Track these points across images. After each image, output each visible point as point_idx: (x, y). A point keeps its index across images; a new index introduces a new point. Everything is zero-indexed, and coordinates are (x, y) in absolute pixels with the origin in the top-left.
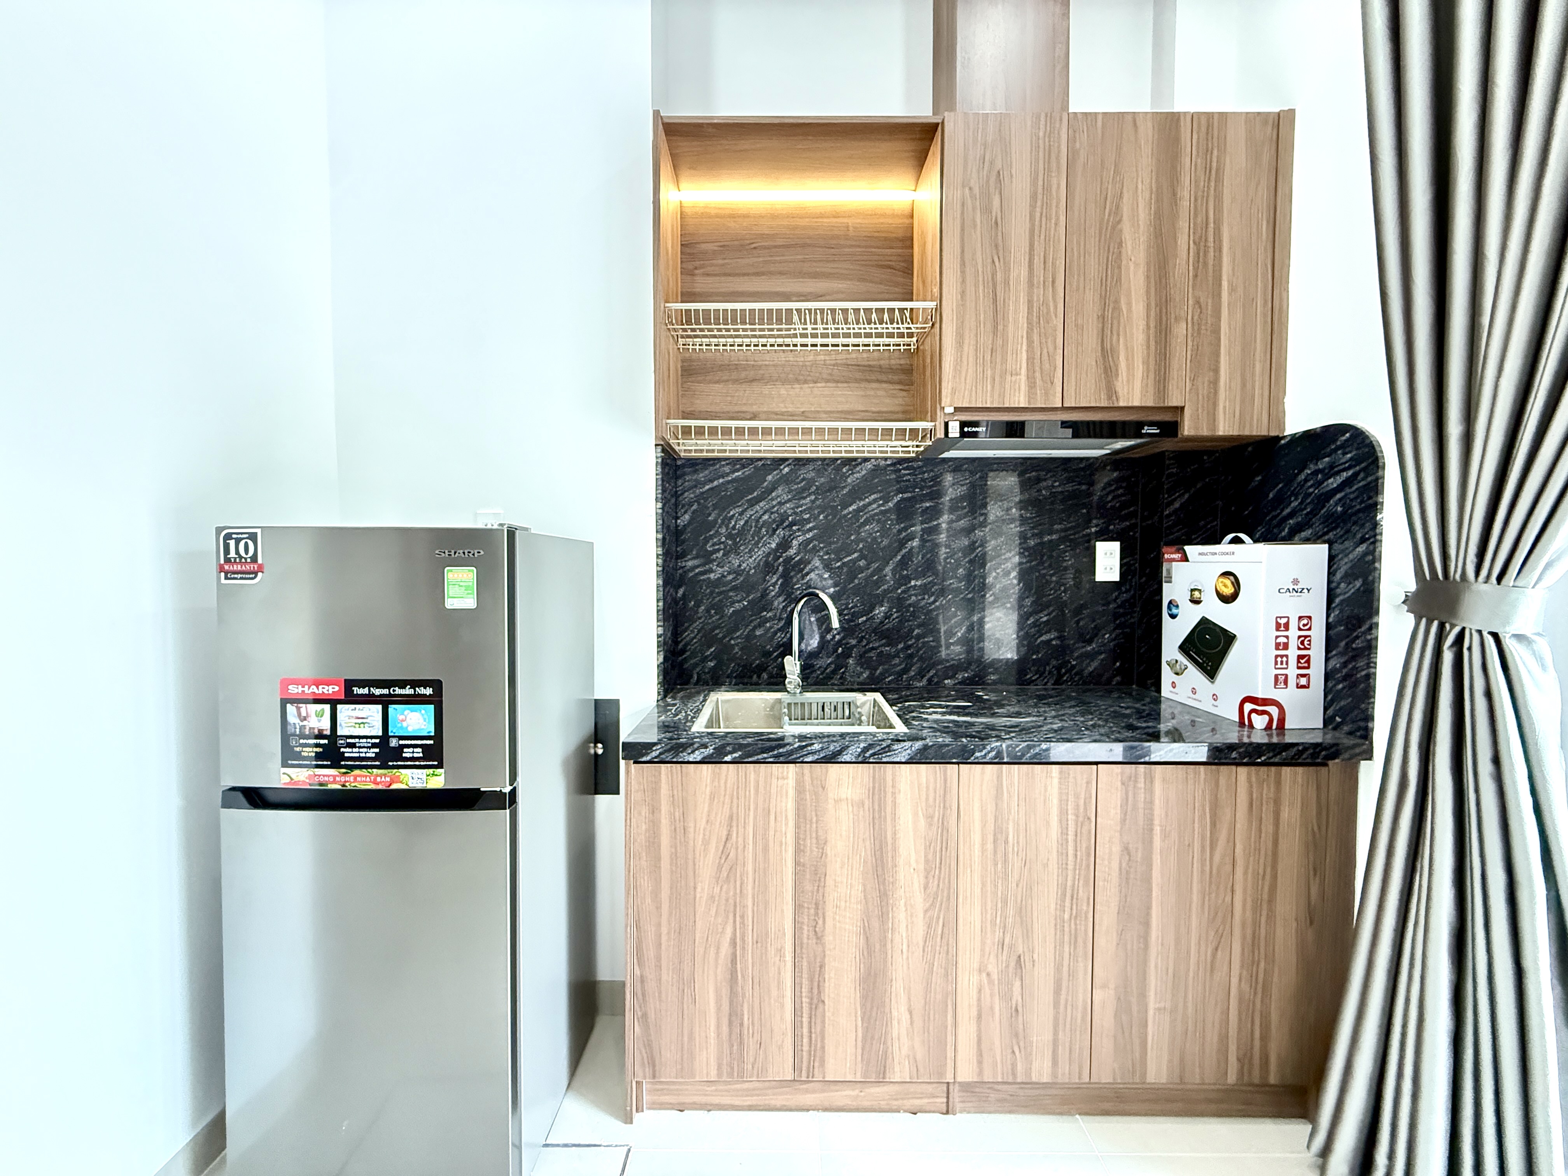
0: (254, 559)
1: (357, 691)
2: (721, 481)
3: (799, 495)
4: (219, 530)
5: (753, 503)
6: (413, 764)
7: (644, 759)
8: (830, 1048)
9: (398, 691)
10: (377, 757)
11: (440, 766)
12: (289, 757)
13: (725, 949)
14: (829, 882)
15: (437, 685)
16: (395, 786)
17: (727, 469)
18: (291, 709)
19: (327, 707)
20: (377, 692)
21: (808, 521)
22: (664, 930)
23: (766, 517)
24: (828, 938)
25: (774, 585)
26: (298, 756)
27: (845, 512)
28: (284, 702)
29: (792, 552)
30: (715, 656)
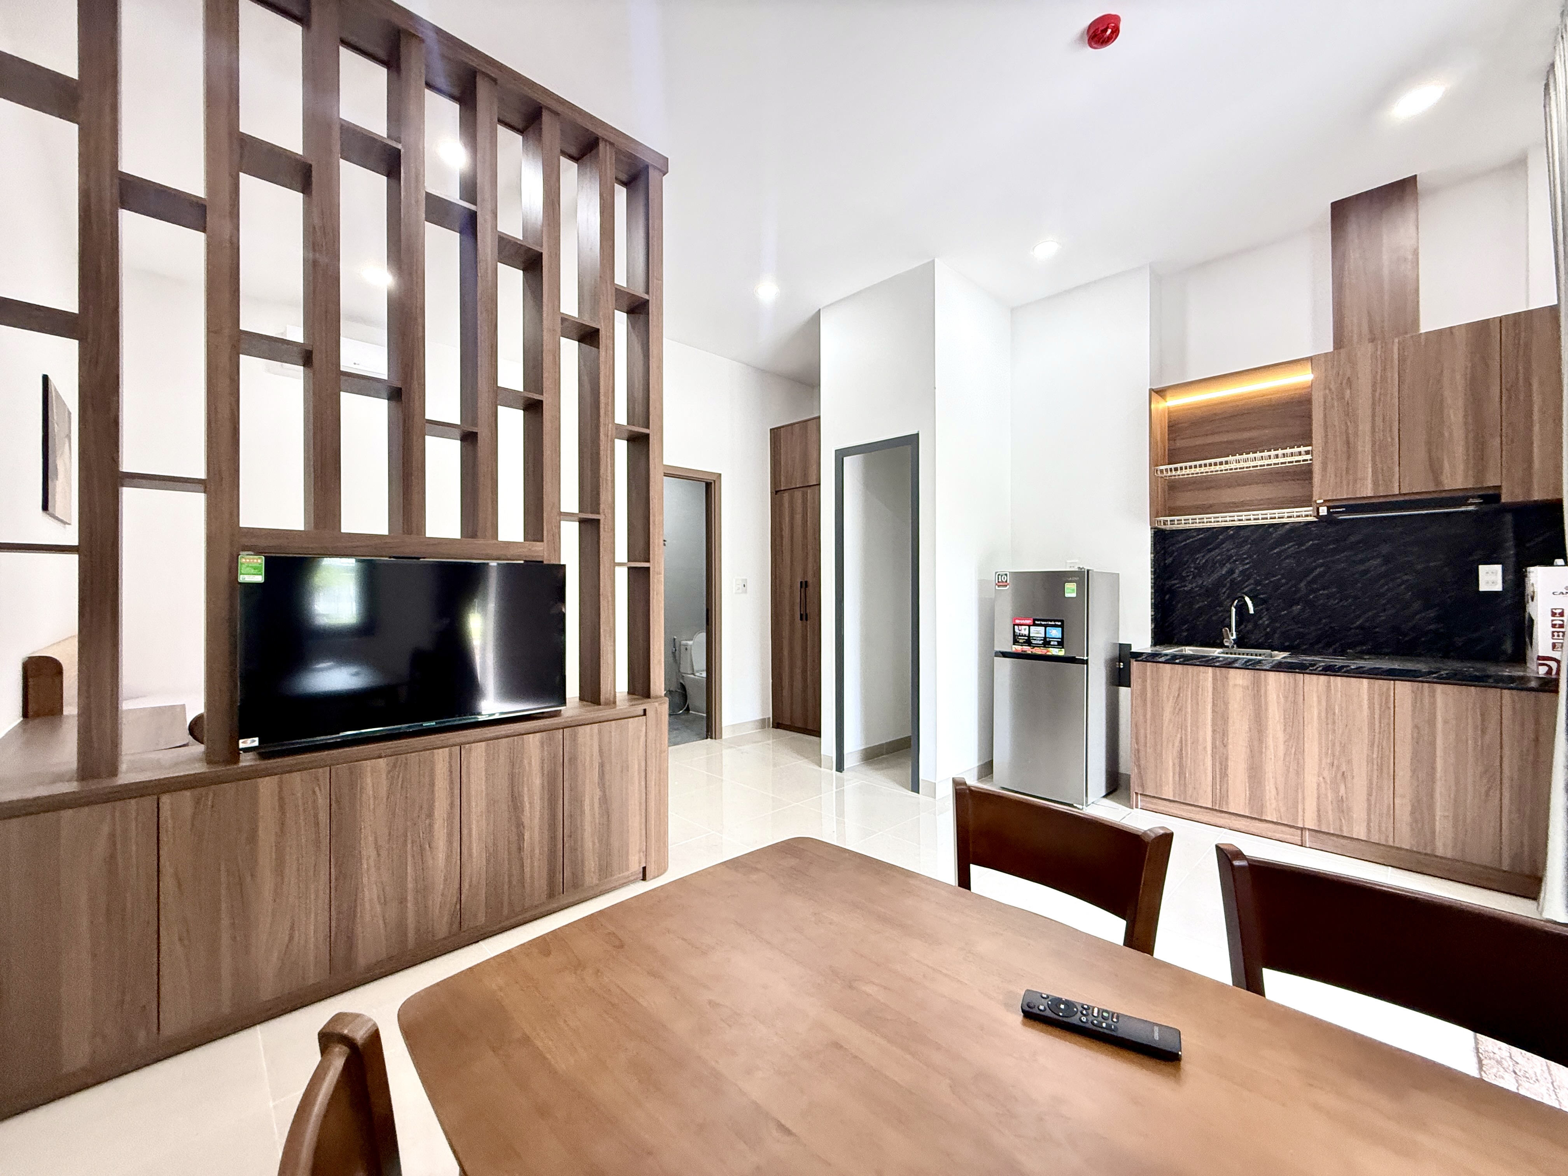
0: (1006, 581)
1: (1037, 622)
2: (1191, 540)
3: (1240, 546)
4: (996, 573)
5: (1210, 551)
6: (1054, 646)
7: (1139, 659)
8: (1231, 798)
9: (1050, 623)
10: (1043, 644)
11: (1063, 648)
12: (1015, 642)
13: (1177, 743)
14: (1231, 722)
15: (1062, 621)
16: (1048, 653)
17: (1195, 534)
18: (1016, 627)
19: (1027, 627)
20: (1043, 623)
21: (1246, 559)
22: (1148, 731)
23: (1219, 557)
24: (1230, 747)
25: (1224, 593)
26: (1018, 642)
27: (1272, 552)
28: (1014, 625)
29: (1235, 575)
30: (1187, 630)
